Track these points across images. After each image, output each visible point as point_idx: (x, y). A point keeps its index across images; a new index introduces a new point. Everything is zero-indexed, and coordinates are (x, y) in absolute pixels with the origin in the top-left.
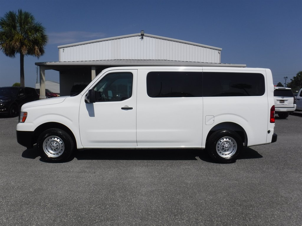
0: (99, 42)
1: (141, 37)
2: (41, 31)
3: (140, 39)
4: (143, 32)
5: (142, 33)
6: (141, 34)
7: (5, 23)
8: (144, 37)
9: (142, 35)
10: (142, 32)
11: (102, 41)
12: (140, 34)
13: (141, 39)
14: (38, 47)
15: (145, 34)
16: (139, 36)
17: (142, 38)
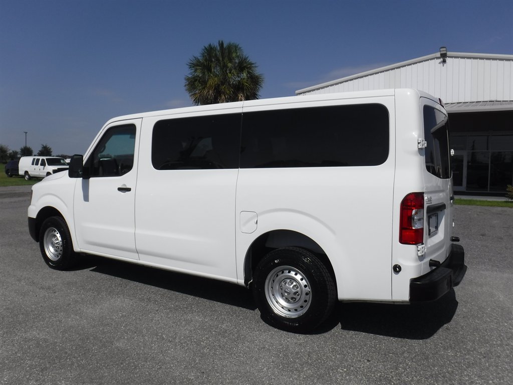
0: (362, 77)
1: (442, 59)
2: (250, 68)
3: (440, 63)
4: (444, 49)
5: (443, 51)
6: (441, 54)
7: (199, 64)
8: (448, 60)
9: (444, 56)
10: (441, 49)
11: (368, 75)
12: (438, 55)
13: (442, 64)
14: (244, 94)
15: (449, 54)
16: (437, 58)
17: (444, 61)
